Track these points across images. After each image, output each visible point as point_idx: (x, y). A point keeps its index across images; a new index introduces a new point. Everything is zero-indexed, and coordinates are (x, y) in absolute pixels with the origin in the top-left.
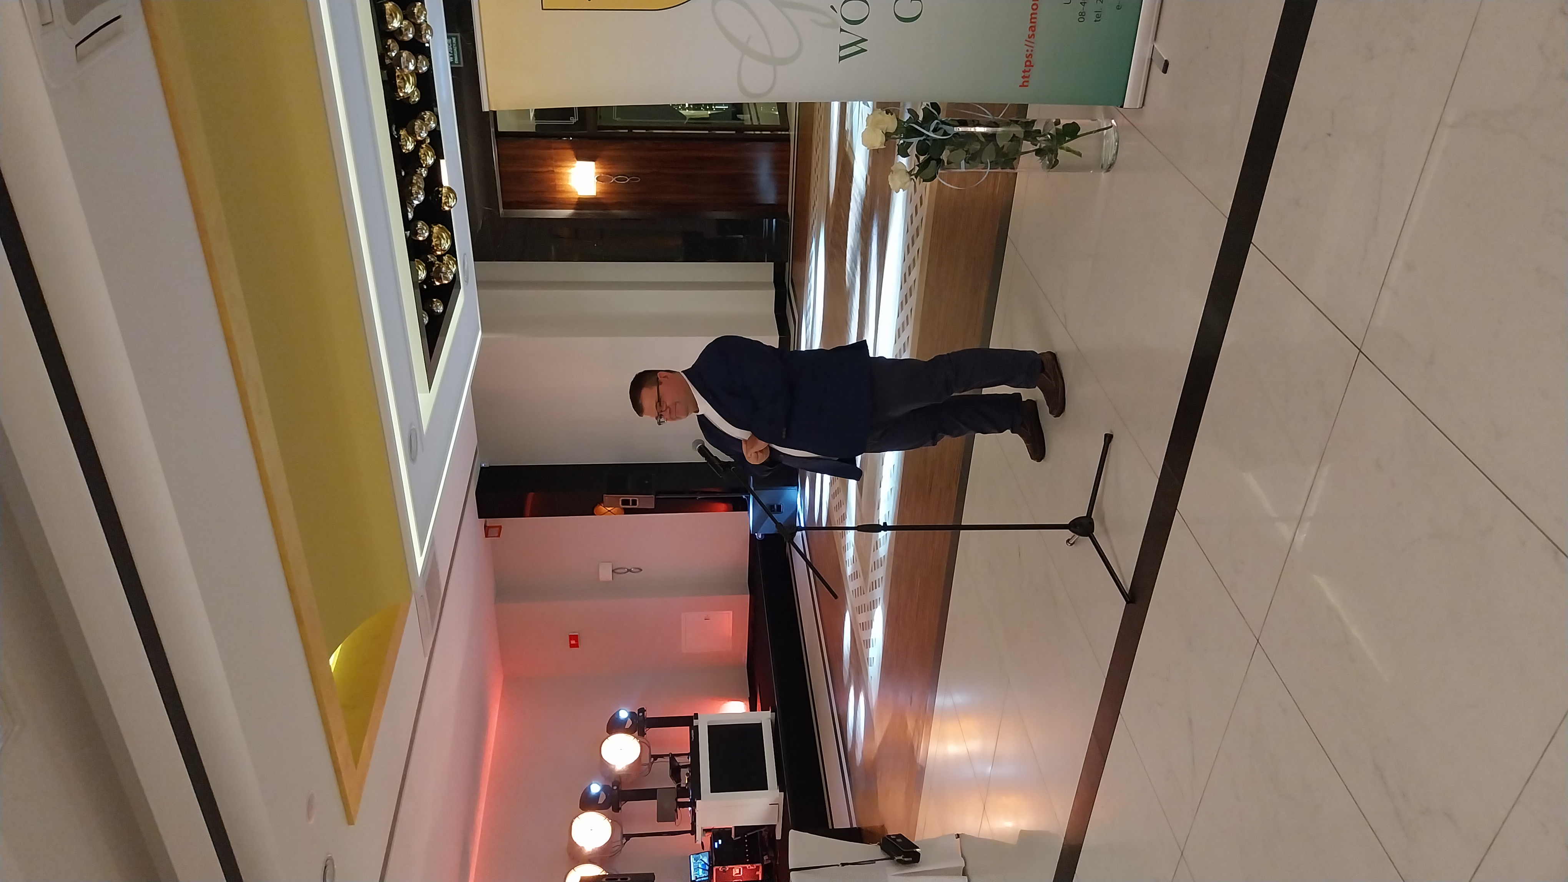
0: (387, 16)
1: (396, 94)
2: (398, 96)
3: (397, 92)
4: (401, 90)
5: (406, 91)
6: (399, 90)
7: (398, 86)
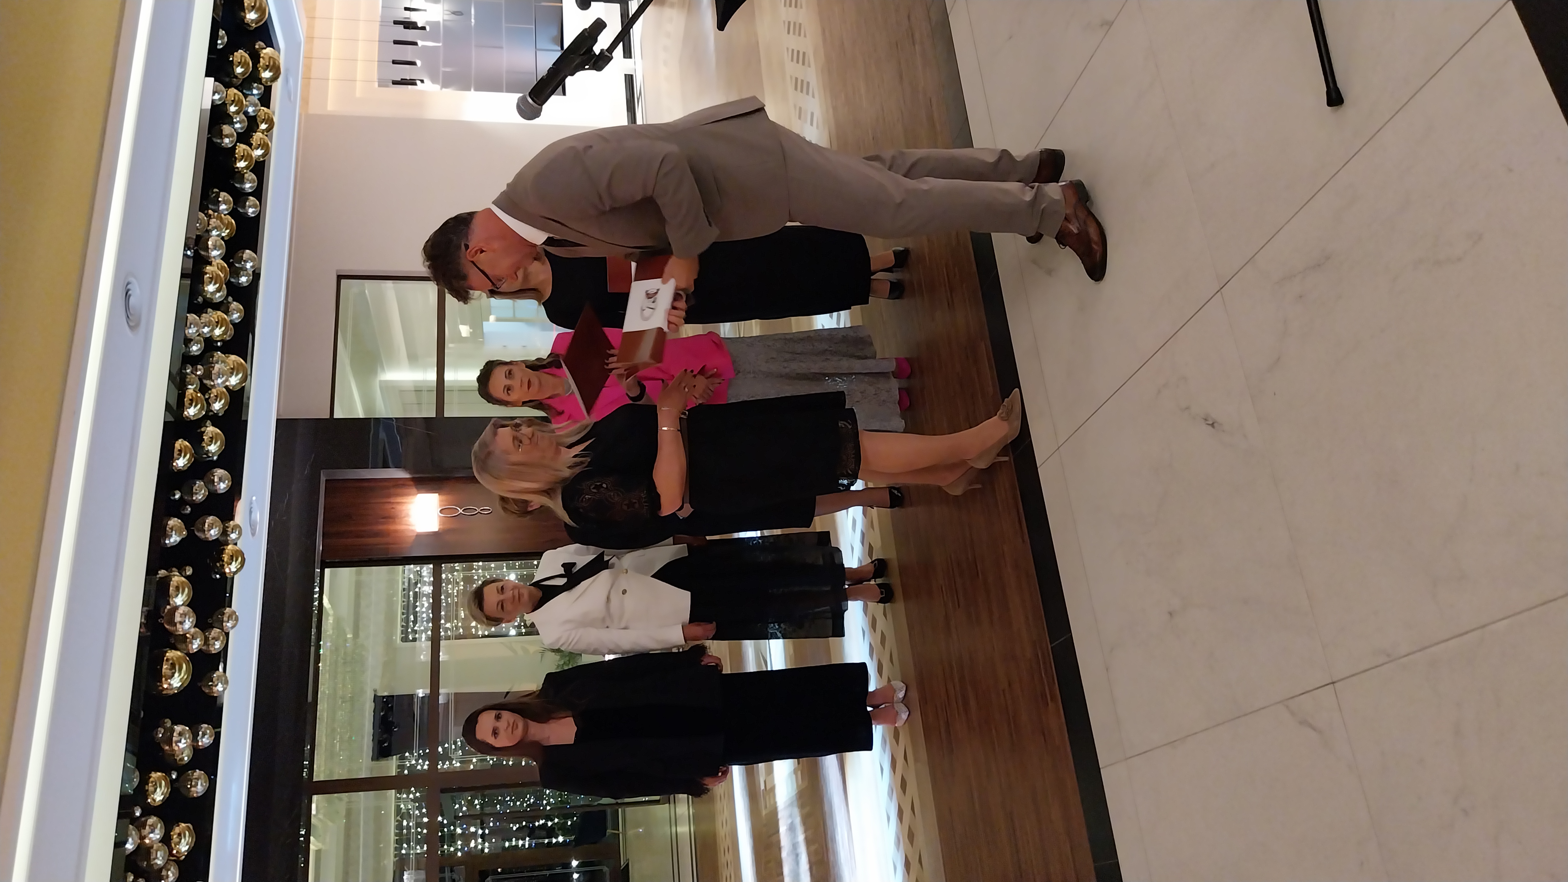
0: (171, 588)
1: (158, 684)
2: (161, 688)
3: (161, 682)
4: (166, 680)
5: (172, 682)
6: (164, 679)
7: (163, 674)
